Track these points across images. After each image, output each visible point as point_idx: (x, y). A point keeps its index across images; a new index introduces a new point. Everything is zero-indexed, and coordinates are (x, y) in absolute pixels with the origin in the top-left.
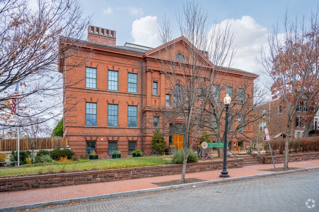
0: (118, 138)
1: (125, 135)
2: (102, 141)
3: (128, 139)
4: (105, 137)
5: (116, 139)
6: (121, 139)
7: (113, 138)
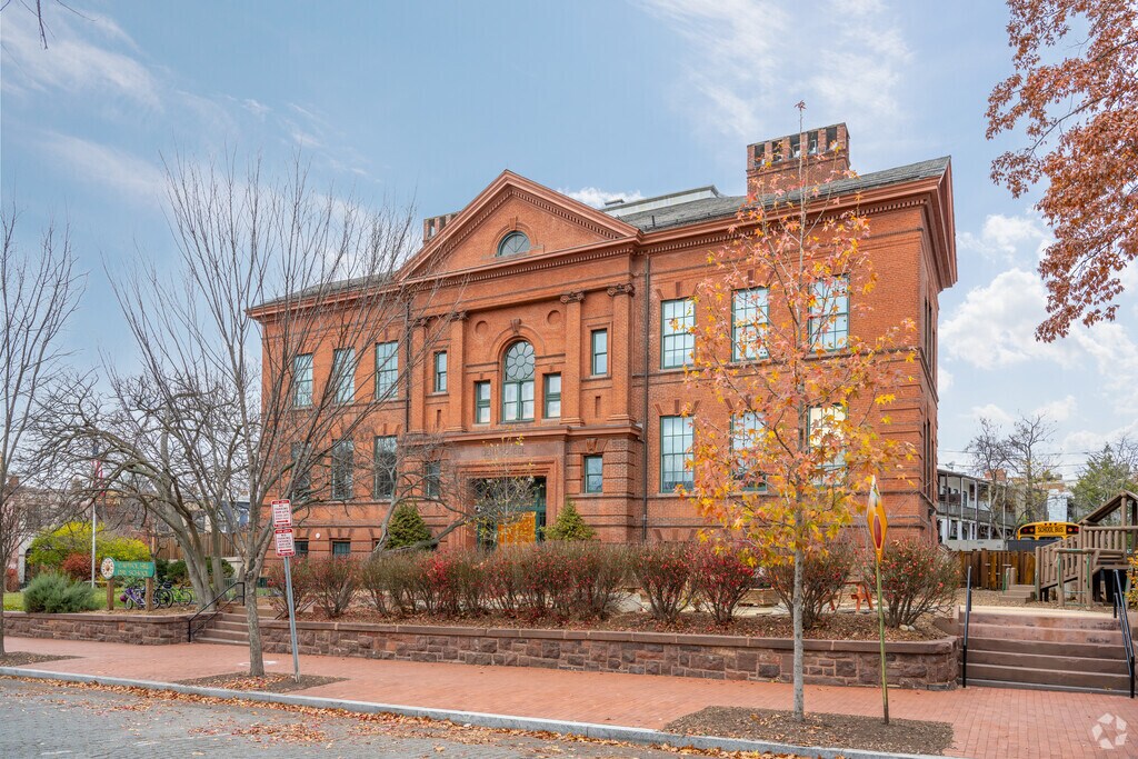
0: (351, 532)
1: (366, 523)
2: (319, 540)
3: (372, 533)
4: (324, 530)
5: (345, 534)
6: (357, 531)
7: (340, 531)
